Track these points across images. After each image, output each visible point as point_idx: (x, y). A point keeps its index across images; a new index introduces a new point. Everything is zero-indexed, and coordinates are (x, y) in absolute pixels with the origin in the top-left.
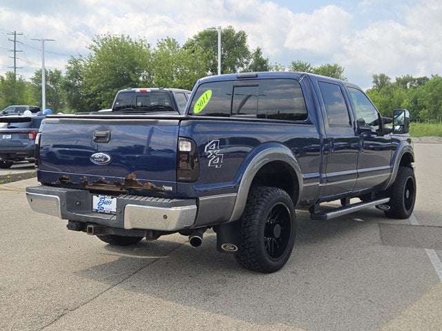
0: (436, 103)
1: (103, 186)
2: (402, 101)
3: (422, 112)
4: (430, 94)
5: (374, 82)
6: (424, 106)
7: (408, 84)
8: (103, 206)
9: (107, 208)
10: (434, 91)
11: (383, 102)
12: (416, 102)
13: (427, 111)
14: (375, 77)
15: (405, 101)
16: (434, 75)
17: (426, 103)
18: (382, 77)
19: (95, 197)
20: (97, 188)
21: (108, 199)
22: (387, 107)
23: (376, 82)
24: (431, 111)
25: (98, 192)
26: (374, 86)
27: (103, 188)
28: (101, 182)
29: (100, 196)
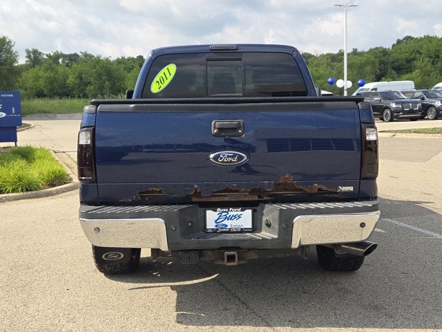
0: (101, 79)
1: (225, 196)
2: (67, 77)
3: (88, 88)
4: (94, 70)
5: (27, 57)
6: (89, 83)
7: (60, 60)
8: (226, 222)
10: (97, 67)
11: (48, 78)
12: (81, 79)
13: (92, 87)
14: (28, 52)
15: (70, 77)
16: (83, 52)
17: (91, 79)
18: (35, 52)
19: (209, 212)
20: (214, 199)
21: (234, 212)
22: (52, 83)
23: (29, 57)
24: (97, 87)
25: (214, 206)
26: (27, 61)
27: (226, 199)
28: (228, 190)
29: (219, 209)
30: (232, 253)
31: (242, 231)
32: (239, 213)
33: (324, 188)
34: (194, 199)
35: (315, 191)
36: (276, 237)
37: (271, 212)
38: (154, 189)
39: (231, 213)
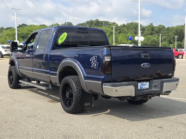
8: (143, 86)
9: (144, 87)
19: (139, 83)
21: (145, 83)
27: (143, 79)
28: (145, 76)
29: (141, 82)
30: (150, 96)
31: (147, 89)
32: (146, 83)
33: (166, 75)
34: (136, 79)
35: (164, 75)
36: (159, 90)
37: (156, 82)
38: (127, 76)
39: (144, 84)
